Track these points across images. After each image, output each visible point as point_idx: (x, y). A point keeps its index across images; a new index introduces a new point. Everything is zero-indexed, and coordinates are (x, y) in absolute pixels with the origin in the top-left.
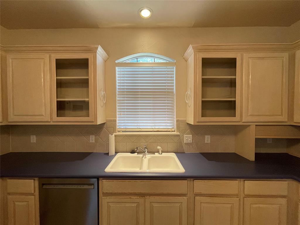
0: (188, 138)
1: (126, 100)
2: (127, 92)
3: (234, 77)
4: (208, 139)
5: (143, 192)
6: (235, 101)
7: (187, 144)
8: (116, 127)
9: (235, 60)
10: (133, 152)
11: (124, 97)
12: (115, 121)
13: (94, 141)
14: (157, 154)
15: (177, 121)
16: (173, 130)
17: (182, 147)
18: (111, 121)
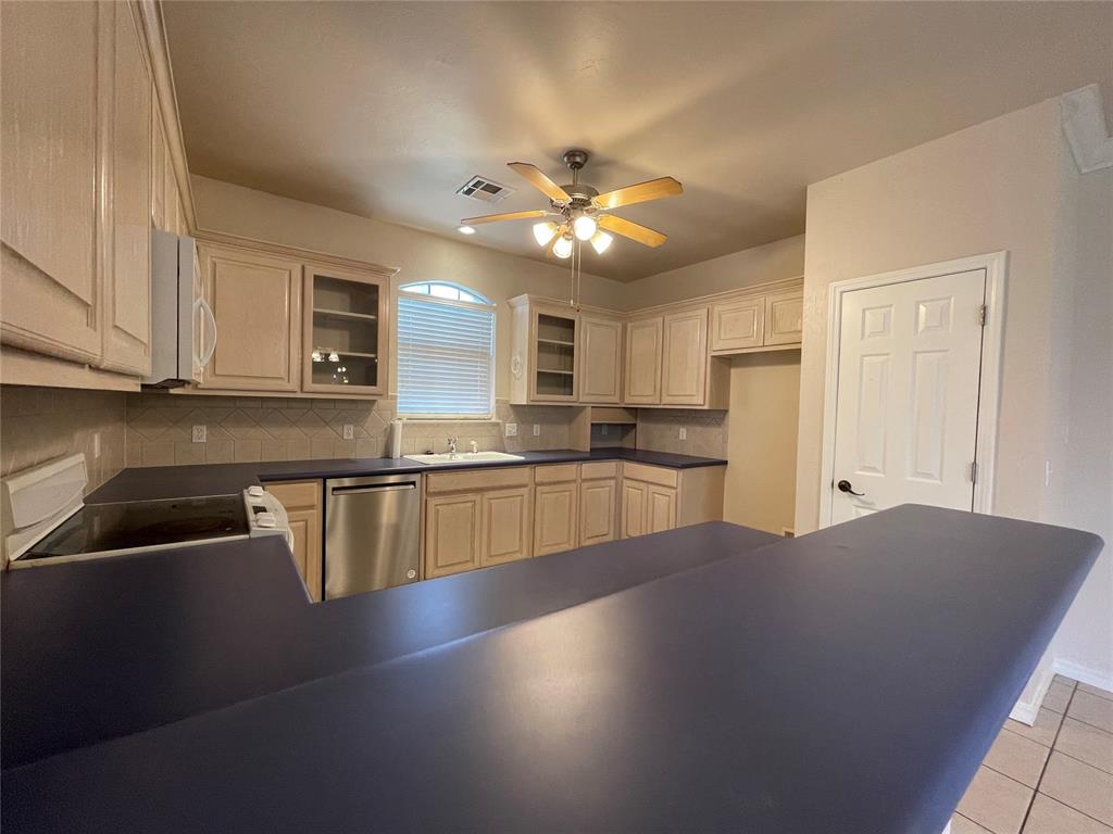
0: (511, 429)
3: (571, 344)
5: (479, 486)
6: (572, 376)
7: (511, 438)
9: (573, 321)
13: (352, 437)
15: (497, 401)
16: (489, 416)
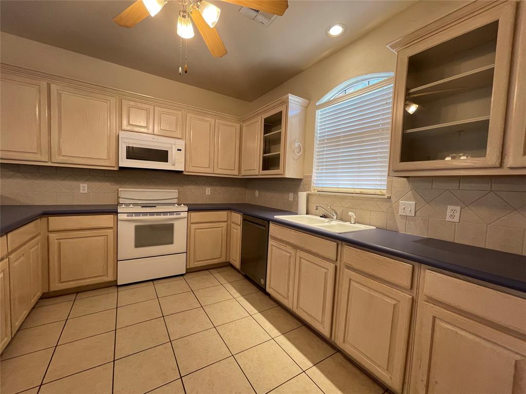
1: (327, 151)
2: (328, 139)
4: (453, 213)
7: (404, 217)
8: (311, 184)
10: (324, 216)
11: (324, 147)
12: (311, 177)
14: (348, 223)
17: (395, 221)
18: (307, 177)
